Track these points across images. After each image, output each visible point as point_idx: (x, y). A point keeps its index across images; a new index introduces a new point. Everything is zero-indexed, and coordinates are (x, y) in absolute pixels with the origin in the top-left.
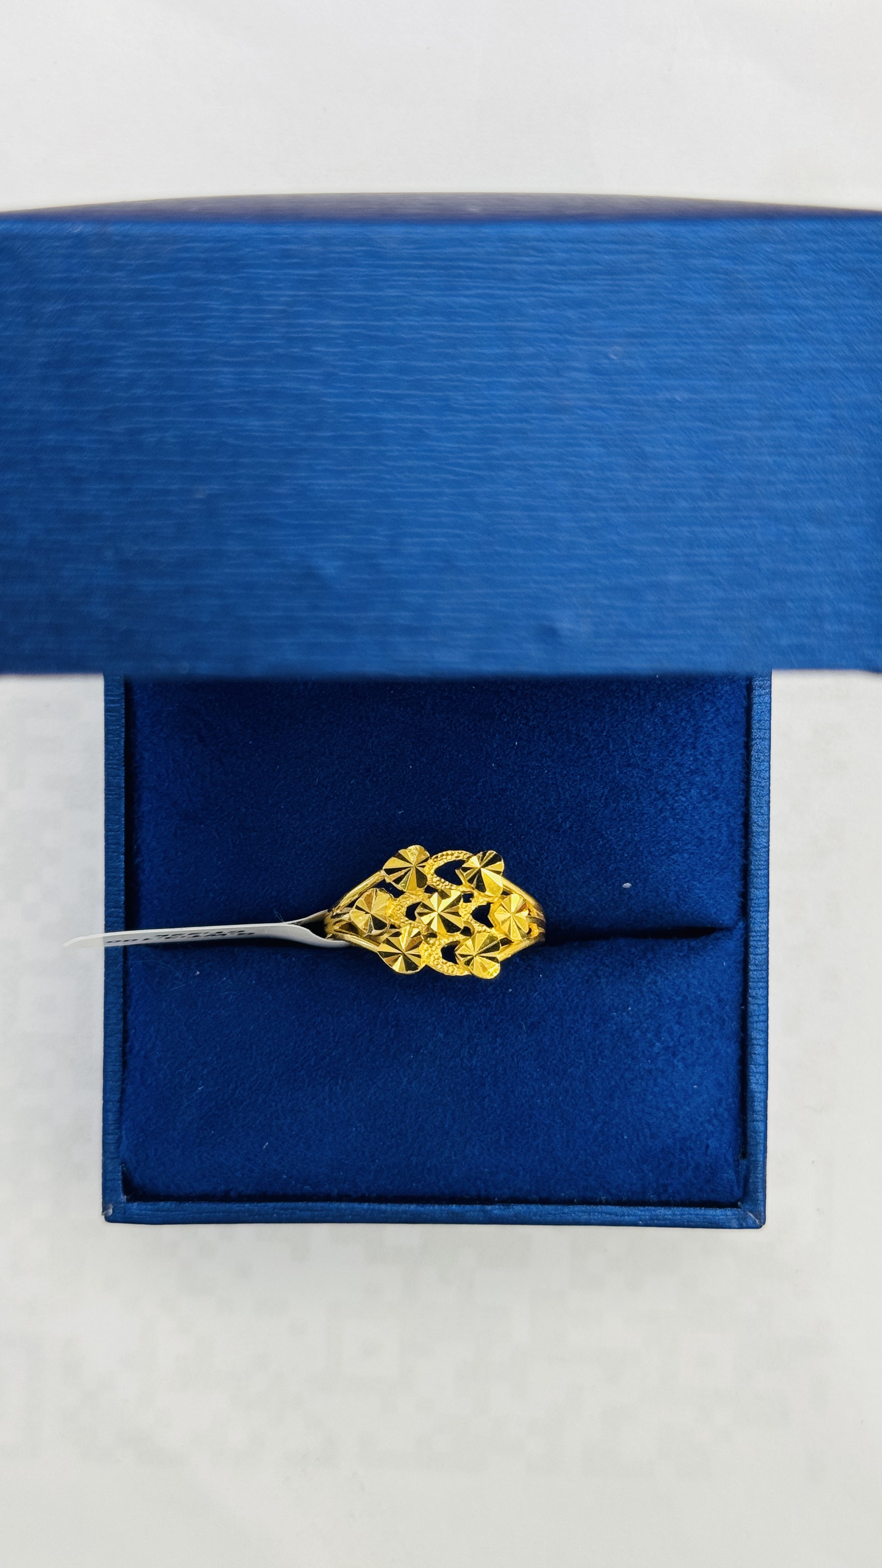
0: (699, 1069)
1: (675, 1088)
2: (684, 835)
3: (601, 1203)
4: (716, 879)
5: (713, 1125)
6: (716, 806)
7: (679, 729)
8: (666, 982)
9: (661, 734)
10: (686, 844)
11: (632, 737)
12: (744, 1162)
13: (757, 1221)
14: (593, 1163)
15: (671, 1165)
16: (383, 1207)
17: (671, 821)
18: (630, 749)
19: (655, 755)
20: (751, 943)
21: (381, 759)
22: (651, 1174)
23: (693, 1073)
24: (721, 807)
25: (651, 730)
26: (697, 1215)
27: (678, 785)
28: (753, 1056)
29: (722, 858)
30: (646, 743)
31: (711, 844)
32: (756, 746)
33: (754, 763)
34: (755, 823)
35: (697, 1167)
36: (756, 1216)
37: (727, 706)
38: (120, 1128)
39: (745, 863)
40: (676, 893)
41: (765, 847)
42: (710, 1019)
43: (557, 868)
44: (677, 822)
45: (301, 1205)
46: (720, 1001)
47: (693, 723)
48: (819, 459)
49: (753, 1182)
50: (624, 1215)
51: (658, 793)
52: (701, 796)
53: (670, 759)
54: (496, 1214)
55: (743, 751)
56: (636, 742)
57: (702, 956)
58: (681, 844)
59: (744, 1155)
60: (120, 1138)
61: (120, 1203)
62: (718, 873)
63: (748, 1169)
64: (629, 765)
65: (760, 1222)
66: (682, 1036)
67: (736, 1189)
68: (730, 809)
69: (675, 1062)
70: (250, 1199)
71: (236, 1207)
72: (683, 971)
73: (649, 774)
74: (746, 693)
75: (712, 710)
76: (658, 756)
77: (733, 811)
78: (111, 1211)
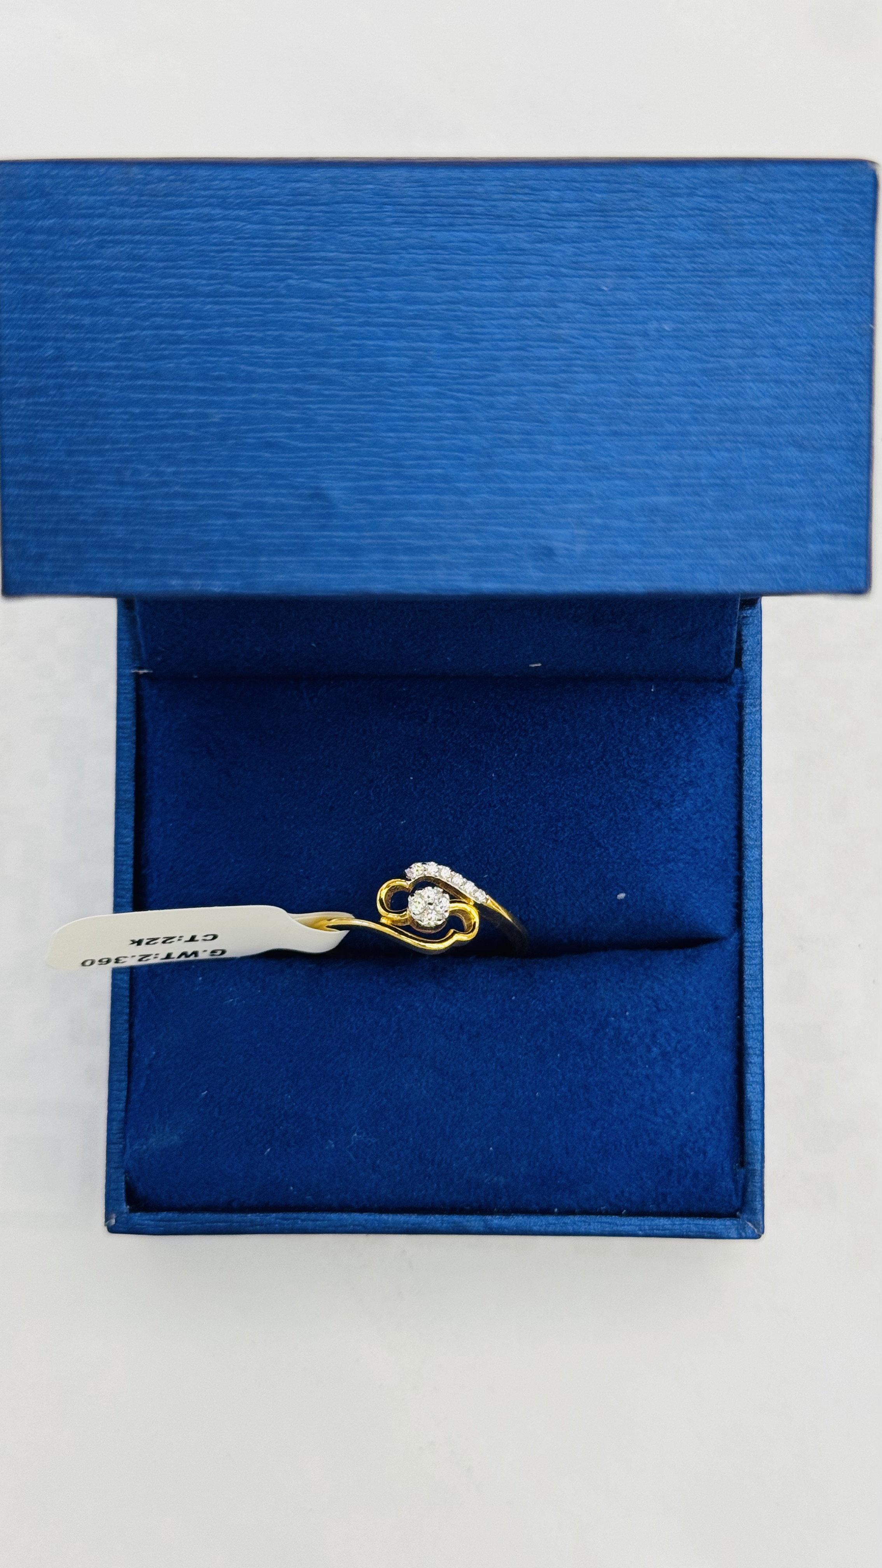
0: (696, 1075)
1: (672, 1093)
2: (679, 845)
3: (600, 1213)
4: (711, 889)
5: (711, 1132)
6: (710, 818)
7: (672, 742)
8: (663, 989)
9: (656, 746)
10: (682, 854)
11: (627, 749)
12: (743, 1171)
13: (756, 1230)
14: (593, 1170)
15: (670, 1173)
16: (384, 1217)
17: (666, 830)
18: (625, 761)
19: (651, 766)
20: (746, 954)
21: (384, 771)
22: (649, 1182)
23: (690, 1079)
24: (714, 819)
25: (646, 742)
26: (696, 1224)
27: (672, 796)
28: (750, 1065)
29: (716, 868)
30: (641, 755)
31: (706, 854)
32: (748, 763)
33: (746, 778)
34: (748, 835)
35: (696, 1174)
36: (754, 1225)
37: (719, 721)
38: (124, 1138)
39: (739, 874)
40: (673, 902)
41: (757, 860)
42: (707, 1026)
43: (556, 877)
44: (673, 832)
45: (304, 1215)
46: (716, 1008)
47: (686, 736)
48: (800, 385)
49: (752, 1191)
50: (624, 1225)
51: (653, 803)
52: (695, 807)
53: (665, 771)
54: (497, 1224)
55: (736, 766)
56: (632, 754)
57: (697, 963)
58: (676, 854)
59: (742, 1164)
60: (125, 1147)
61: (123, 1213)
62: (713, 883)
63: (746, 1178)
64: (625, 776)
65: (759, 1231)
66: (679, 1042)
67: (734, 1198)
68: (723, 822)
69: (673, 1067)
70: (253, 1210)
71: (236, 1217)
72: (679, 978)
73: (644, 785)
74: (737, 710)
75: (705, 725)
76: (653, 768)
77: (726, 824)
78: (113, 1221)
